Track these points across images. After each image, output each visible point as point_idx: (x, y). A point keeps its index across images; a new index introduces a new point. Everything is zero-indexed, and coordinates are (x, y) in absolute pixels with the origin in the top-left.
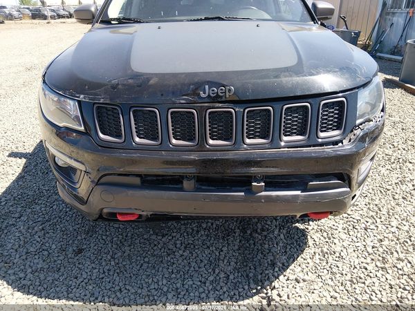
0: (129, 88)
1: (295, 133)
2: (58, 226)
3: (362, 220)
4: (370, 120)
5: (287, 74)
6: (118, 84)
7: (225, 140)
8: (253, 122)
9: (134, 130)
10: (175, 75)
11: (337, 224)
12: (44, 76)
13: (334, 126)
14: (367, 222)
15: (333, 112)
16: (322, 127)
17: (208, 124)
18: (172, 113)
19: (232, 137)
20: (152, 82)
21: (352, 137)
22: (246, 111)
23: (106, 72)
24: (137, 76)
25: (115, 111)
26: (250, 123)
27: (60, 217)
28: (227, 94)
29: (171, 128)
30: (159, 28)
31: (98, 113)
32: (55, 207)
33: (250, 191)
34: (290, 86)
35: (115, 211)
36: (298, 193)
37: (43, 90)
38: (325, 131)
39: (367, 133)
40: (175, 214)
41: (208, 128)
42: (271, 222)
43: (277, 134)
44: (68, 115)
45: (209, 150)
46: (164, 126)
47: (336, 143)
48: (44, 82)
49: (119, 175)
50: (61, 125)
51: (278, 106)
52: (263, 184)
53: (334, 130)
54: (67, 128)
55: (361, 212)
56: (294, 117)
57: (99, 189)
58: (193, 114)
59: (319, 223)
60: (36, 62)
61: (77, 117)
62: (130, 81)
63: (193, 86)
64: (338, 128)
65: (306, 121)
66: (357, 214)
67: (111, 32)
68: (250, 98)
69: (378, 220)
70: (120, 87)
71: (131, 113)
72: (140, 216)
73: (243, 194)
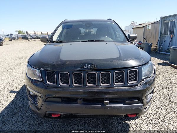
0: (59, 65)
1: (119, 82)
2: (28, 121)
3: (153, 120)
4: (148, 77)
5: (115, 60)
6: (55, 64)
7: (93, 84)
8: (104, 77)
9: (60, 80)
10: (75, 61)
11: (143, 122)
12: (28, 61)
13: (134, 79)
14: (155, 121)
15: (133, 74)
16: (130, 80)
17: (87, 78)
18: (74, 74)
19: (96, 83)
20: (67, 63)
21: (141, 83)
22: (101, 73)
23: (51, 60)
24: (62, 61)
25: (53, 73)
26: (102, 78)
27: (29, 118)
28: (94, 67)
29: (73, 79)
30: (71, 44)
31: (47, 74)
32: (27, 113)
33: (103, 104)
34: (116, 64)
35: (51, 113)
36: (122, 105)
37: (28, 66)
38: (131, 81)
39: (147, 82)
40: (74, 114)
41: (87, 80)
42: (115, 120)
43: (112, 82)
44: (36, 75)
45: (87, 88)
46: (71, 79)
47: (135, 86)
48: (28, 63)
49: (54, 98)
50: (33, 79)
51: (112, 71)
52: (108, 101)
53: (134, 81)
54: (35, 80)
55: (153, 117)
56: (119, 76)
57: (45, 103)
58: (81, 74)
59: (135, 121)
60: (23, 56)
61: (39, 76)
62: (59, 63)
63: (82, 64)
64: (136, 80)
65: (123, 77)
66: (151, 117)
67: (54, 46)
68: (102, 69)
69: (160, 120)
70: (56, 65)
71: (59, 74)
72: (61, 115)
73: (100, 105)
